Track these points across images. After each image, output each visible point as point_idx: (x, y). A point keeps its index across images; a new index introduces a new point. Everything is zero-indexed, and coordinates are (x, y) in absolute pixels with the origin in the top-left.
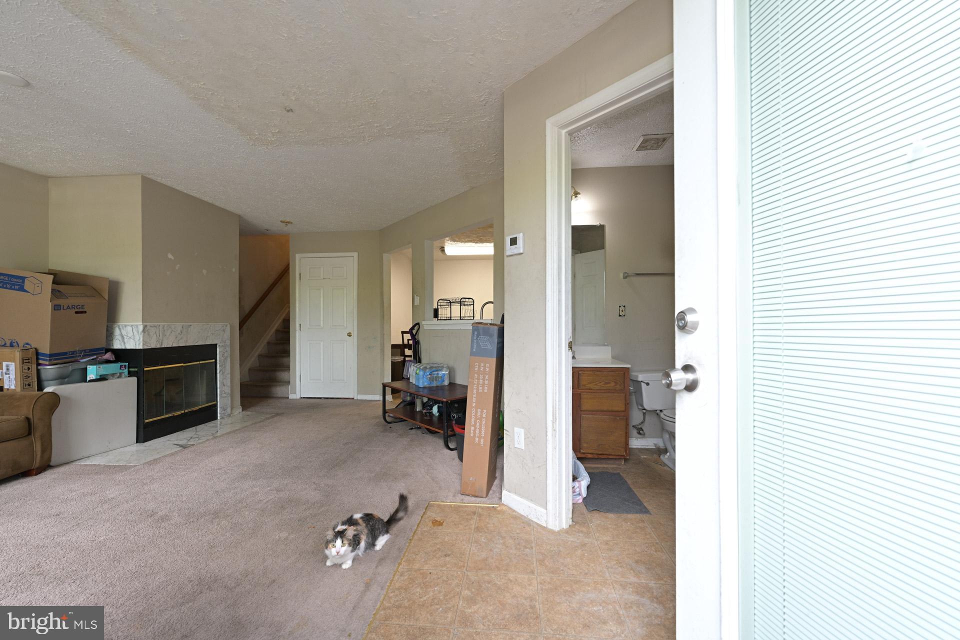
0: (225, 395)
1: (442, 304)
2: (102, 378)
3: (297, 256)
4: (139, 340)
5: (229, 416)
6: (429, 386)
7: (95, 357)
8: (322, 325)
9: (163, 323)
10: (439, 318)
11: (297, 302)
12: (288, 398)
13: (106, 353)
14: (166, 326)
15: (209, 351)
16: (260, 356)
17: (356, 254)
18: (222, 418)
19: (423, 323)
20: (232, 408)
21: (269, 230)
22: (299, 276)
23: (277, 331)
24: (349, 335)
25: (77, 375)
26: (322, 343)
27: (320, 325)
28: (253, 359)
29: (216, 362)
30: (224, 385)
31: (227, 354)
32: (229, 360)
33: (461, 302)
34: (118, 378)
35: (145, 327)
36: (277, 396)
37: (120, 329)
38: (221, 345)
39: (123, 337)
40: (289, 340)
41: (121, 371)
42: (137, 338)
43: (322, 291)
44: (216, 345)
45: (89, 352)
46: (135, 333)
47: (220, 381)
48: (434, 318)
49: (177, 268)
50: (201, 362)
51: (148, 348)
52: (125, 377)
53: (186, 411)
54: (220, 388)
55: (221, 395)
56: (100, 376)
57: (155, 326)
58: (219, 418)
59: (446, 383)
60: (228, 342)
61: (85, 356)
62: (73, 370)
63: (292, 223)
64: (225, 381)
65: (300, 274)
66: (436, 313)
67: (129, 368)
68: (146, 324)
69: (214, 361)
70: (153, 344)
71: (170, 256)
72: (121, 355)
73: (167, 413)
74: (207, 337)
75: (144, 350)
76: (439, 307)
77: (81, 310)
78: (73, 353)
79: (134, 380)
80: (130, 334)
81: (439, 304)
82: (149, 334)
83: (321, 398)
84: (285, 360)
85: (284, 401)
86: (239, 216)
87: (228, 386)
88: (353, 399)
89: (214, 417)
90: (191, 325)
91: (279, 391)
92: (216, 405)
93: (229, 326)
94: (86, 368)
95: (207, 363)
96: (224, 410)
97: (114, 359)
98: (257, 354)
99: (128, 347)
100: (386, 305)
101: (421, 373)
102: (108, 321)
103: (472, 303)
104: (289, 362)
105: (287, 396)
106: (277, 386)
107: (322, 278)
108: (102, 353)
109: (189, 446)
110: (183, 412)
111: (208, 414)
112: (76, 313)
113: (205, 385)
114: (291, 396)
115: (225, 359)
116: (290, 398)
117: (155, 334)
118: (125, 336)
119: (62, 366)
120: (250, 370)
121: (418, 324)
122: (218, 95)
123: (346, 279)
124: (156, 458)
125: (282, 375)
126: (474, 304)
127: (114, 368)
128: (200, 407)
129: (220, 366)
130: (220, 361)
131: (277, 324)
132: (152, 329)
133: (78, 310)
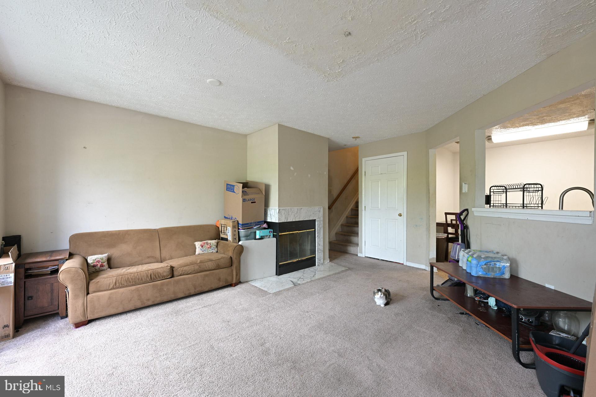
0: (320, 251)
1: (495, 191)
2: (262, 238)
3: (364, 160)
4: (277, 217)
5: (322, 264)
6: (484, 276)
7: (259, 226)
8: (380, 207)
9: (288, 208)
10: (492, 205)
11: (363, 191)
12: (357, 255)
13: (264, 223)
14: (289, 209)
15: (311, 224)
16: (342, 225)
17: (405, 153)
18: (318, 265)
19: (473, 209)
20: (324, 259)
21: (346, 145)
22: (364, 174)
23: (352, 209)
24: (400, 215)
25: (252, 236)
26: (380, 220)
27: (378, 207)
28: (338, 227)
29: (315, 231)
30: (320, 245)
31: (321, 226)
32: (322, 229)
33: (524, 188)
34: (269, 238)
35: (279, 210)
36: (351, 253)
37: (270, 211)
38: (318, 220)
39: (271, 215)
40: (358, 215)
41: (270, 234)
42: (276, 216)
43: (380, 182)
44: (315, 220)
45: (258, 223)
46: (276, 213)
47: (317, 242)
48: (486, 204)
49: (295, 175)
50: (307, 230)
51: (281, 222)
52: (272, 237)
53: (300, 259)
54: (317, 247)
55: (318, 251)
56: (261, 236)
57: (284, 210)
58: (316, 265)
59: (507, 276)
60: (322, 219)
61: (256, 225)
62: (251, 233)
63: (359, 137)
64: (320, 243)
65: (365, 172)
66: (488, 200)
67: (273, 232)
68: (280, 208)
69: (314, 230)
70: (283, 220)
71: (292, 168)
72: (271, 225)
73: (290, 260)
74: (310, 215)
75: (279, 223)
76: (492, 193)
77: (253, 201)
78: (251, 223)
79: (275, 239)
80: (273, 214)
81: (492, 191)
82: (281, 214)
83: (378, 259)
84: (356, 229)
85: (355, 257)
86: (329, 139)
87: (322, 246)
88: (403, 264)
89: (313, 264)
90: (302, 208)
91: (352, 249)
92: (315, 257)
93: (322, 208)
94: (256, 232)
95: (311, 231)
96: (320, 261)
97: (267, 227)
98: (340, 224)
99: (273, 221)
100: (431, 191)
101: (474, 262)
102: (265, 206)
103: (540, 189)
104: (358, 230)
105: (357, 254)
106: (351, 246)
107: (380, 173)
108: (263, 224)
109: (297, 284)
110: (298, 260)
111: (311, 263)
112: (252, 203)
113: (309, 245)
114: (359, 255)
115: (320, 229)
116: (358, 255)
117: (284, 215)
118: (272, 215)
119: (247, 230)
120: (336, 234)
121: (467, 210)
122: (299, 44)
123: (398, 173)
124: (281, 290)
125: (354, 239)
126: (542, 190)
127: (266, 232)
128: (307, 257)
129: (317, 233)
130: (317, 230)
131: (352, 205)
132: (283, 211)
133: (252, 201)
